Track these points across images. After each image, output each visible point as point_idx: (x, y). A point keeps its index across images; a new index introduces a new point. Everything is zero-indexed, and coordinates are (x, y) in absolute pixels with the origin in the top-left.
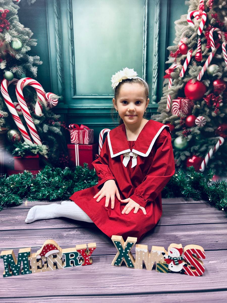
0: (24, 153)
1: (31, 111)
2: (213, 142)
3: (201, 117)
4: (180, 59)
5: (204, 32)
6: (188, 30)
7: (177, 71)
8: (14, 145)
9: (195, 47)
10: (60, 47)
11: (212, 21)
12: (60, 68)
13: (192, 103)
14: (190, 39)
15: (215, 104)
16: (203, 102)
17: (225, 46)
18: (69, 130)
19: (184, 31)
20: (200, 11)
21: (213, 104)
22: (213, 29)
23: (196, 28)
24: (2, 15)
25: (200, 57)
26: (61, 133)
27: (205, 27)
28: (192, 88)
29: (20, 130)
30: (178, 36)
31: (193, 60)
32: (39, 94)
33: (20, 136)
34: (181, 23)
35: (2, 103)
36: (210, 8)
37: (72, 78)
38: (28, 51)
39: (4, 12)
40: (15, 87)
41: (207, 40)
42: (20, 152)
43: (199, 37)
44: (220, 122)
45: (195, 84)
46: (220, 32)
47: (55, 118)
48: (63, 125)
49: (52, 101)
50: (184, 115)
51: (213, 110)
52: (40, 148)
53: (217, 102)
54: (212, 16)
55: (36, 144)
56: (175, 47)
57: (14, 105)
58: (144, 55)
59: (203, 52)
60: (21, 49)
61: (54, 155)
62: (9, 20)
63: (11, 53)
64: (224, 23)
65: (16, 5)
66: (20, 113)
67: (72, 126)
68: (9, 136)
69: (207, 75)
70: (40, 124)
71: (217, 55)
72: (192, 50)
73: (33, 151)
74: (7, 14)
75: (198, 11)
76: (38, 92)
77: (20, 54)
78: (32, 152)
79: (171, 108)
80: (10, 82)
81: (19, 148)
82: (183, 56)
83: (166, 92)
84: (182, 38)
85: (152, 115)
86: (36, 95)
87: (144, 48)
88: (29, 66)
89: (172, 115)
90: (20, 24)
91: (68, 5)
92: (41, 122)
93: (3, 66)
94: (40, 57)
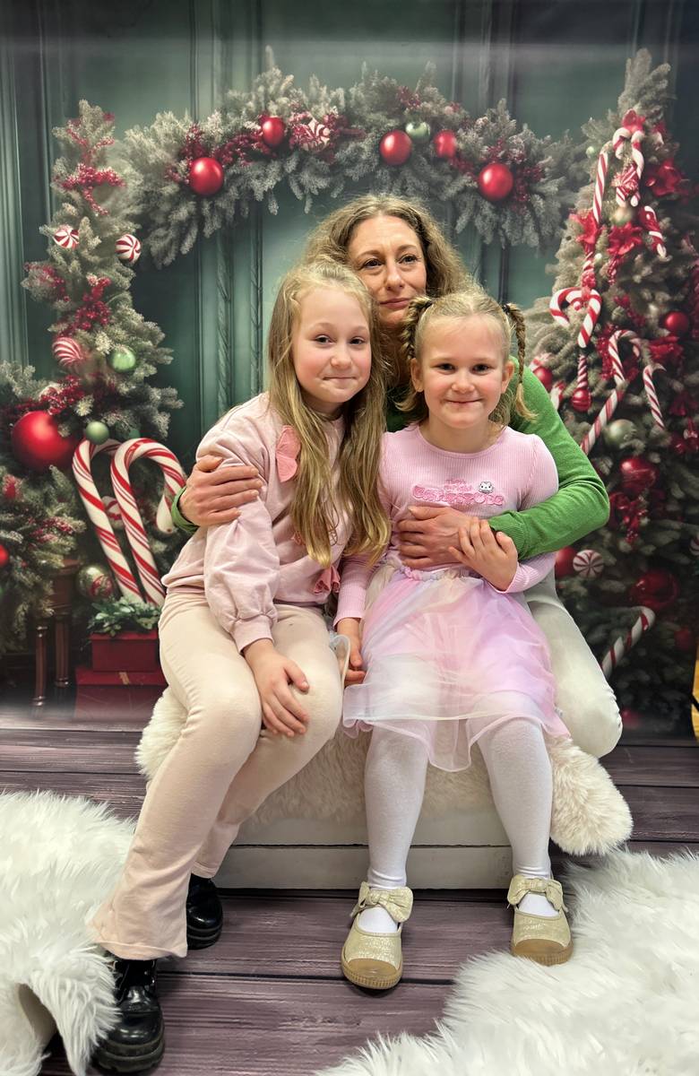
0: (118, 627)
1: (147, 519)
2: (624, 619)
3: (588, 552)
5: (594, 340)
6: (553, 335)
8: (93, 604)
9: (571, 375)
10: (226, 369)
11: (616, 313)
14: (557, 356)
15: (627, 520)
17: (651, 374)
19: (542, 337)
20: (583, 289)
21: (623, 519)
22: (617, 333)
23: (574, 330)
24: (93, 291)
25: (584, 398)
27: (598, 328)
29: (113, 568)
31: (567, 408)
32: (170, 481)
33: (111, 582)
34: (535, 318)
35: (74, 497)
36: (610, 281)
38: (150, 376)
39: (97, 284)
40: (111, 459)
41: (602, 359)
42: (107, 624)
43: (581, 351)
44: (643, 567)
46: (636, 340)
51: (624, 534)
53: (633, 515)
54: (615, 300)
55: (152, 604)
57: (105, 504)
59: (592, 389)
60: (133, 371)
62: (108, 303)
63: (109, 378)
64: (646, 319)
65: (128, 267)
66: (117, 523)
68: (84, 581)
69: (604, 446)
70: (165, 552)
71: (629, 397)
72: (562, 382)
73: (143, 621)
74: (104, 288)
75: (579, 289)
76: (169, 473)
77: (129, 384)
78: (139, 625)
80: (98, 449)
81: (108, 612)
84: (538, 354)
86: (163, 481)
88: (149, 411)
90: (135, 314)
91: (254, 270)
92: (171, 547)
93: (83, 409)
94: (177, 389)
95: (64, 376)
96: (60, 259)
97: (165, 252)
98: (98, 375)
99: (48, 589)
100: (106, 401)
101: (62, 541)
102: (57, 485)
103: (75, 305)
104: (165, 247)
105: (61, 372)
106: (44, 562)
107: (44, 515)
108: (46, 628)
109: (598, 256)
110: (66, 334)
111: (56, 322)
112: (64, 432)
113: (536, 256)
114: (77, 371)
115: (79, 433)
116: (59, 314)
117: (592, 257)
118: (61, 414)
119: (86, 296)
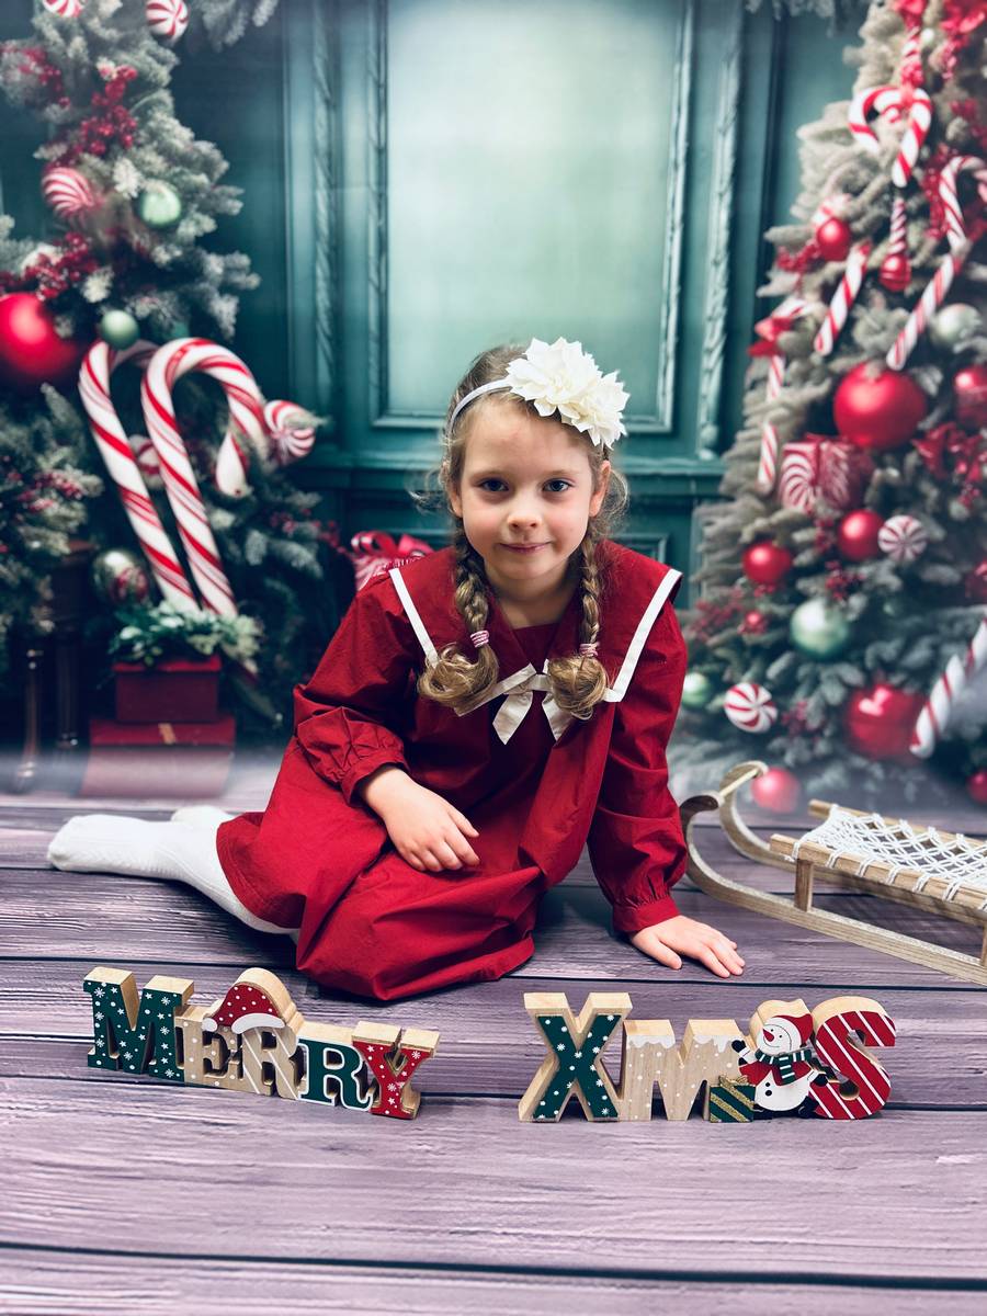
0: (156, 651)
1: (202, 474)
2: (959, 627)
3: (902, 520)
4: (816, 280)
5: (918, 173)
6: (852, 165)
7: (806, 330)
8: (116, 615)
9: (880, 231)
10: (329, 222)
11: (954, 128)
12: (327, 303)
13: (864, 461)
14: (859, 200)
15: (963, 468)
16: (911, 460)
18: (352, 556)
19: (835, 168)
20: (903, 87)
21: (956, 466)
22: (956, 163)
23: (887, 157)
24: (108, 88)
25: (901, 271)
26: (317, 569)
27: (926, 153)
28: (865, 397)
29: (146, 552)
30: (810, 187)
31: (873, 285)
32: (236, 407)
33: (146, 577)
34: (826, 137)
35: (82, 439)
36: (945, 76)
37: (373, 347)
38: (205, 234)
39: (115, 76)
40: (141, 375)
41: (929, 205)
42: (138, 646)
43: (897, 193)
44: (986, 545)
45: (878, 381)
46: (984, 175)
47: (300, 507)
48: (327, 536)
49: (292, 435)
50: (830, 511)
51: (957, 491)
52: (227, 630)
53: (972, 460)
54: (952, 107)
55: (211, 612)
56: (797, 232)
57: (133, 450)
58: (670, 259)
59: (913, 255)
60: (177, 227)
61: (285, 659)
62: (132, 111)
63: (136, 238)
65: (166, 48)
66: (154, 480)
67: (367, 540)
68: (103, 578)
69: (929, 349)
70: (232, 527)
71: (973, 268)
72: (867, 243)
73: (198, 640)
74: (127, 84)
75: (895, 88)
76: (236, 397)
77: (172, 247)
78: (191, 647)
79: (777, 479)
80: (121, 356)
81: (140, 626)
82: (832, 268)
83: (757, 413)
84: (829, 198)
85: (699, 503)
86: (227, 410)
87: (669, 233)
88: (203, 294)
89: (778, 508)
90: (179, 127)
91: (374, 54)
92: (241, 521)
93: (96, 289)
94: (250, 256)
95: (64, 233)
96: (52, 34)
97: (228, 21)
98: (120, 233)
99: (45, 589)
100: (134, 275)
101: (64, 511)
102: (54, 417)
103: (78, 113)
104: (226, 15)
105: (58, 226)
106: (36, 545)
107: (35, 468)
108: (41, 653)
109: (928, 36)
110: (65, 161)
111: (48, 143)
112: (64, 329)
113: (830, 33)
114: (84, 225)
115: (89, 328)
116: (52, 131)
117: (917, 36)
118: (60, 297)
119: (97, 97)
